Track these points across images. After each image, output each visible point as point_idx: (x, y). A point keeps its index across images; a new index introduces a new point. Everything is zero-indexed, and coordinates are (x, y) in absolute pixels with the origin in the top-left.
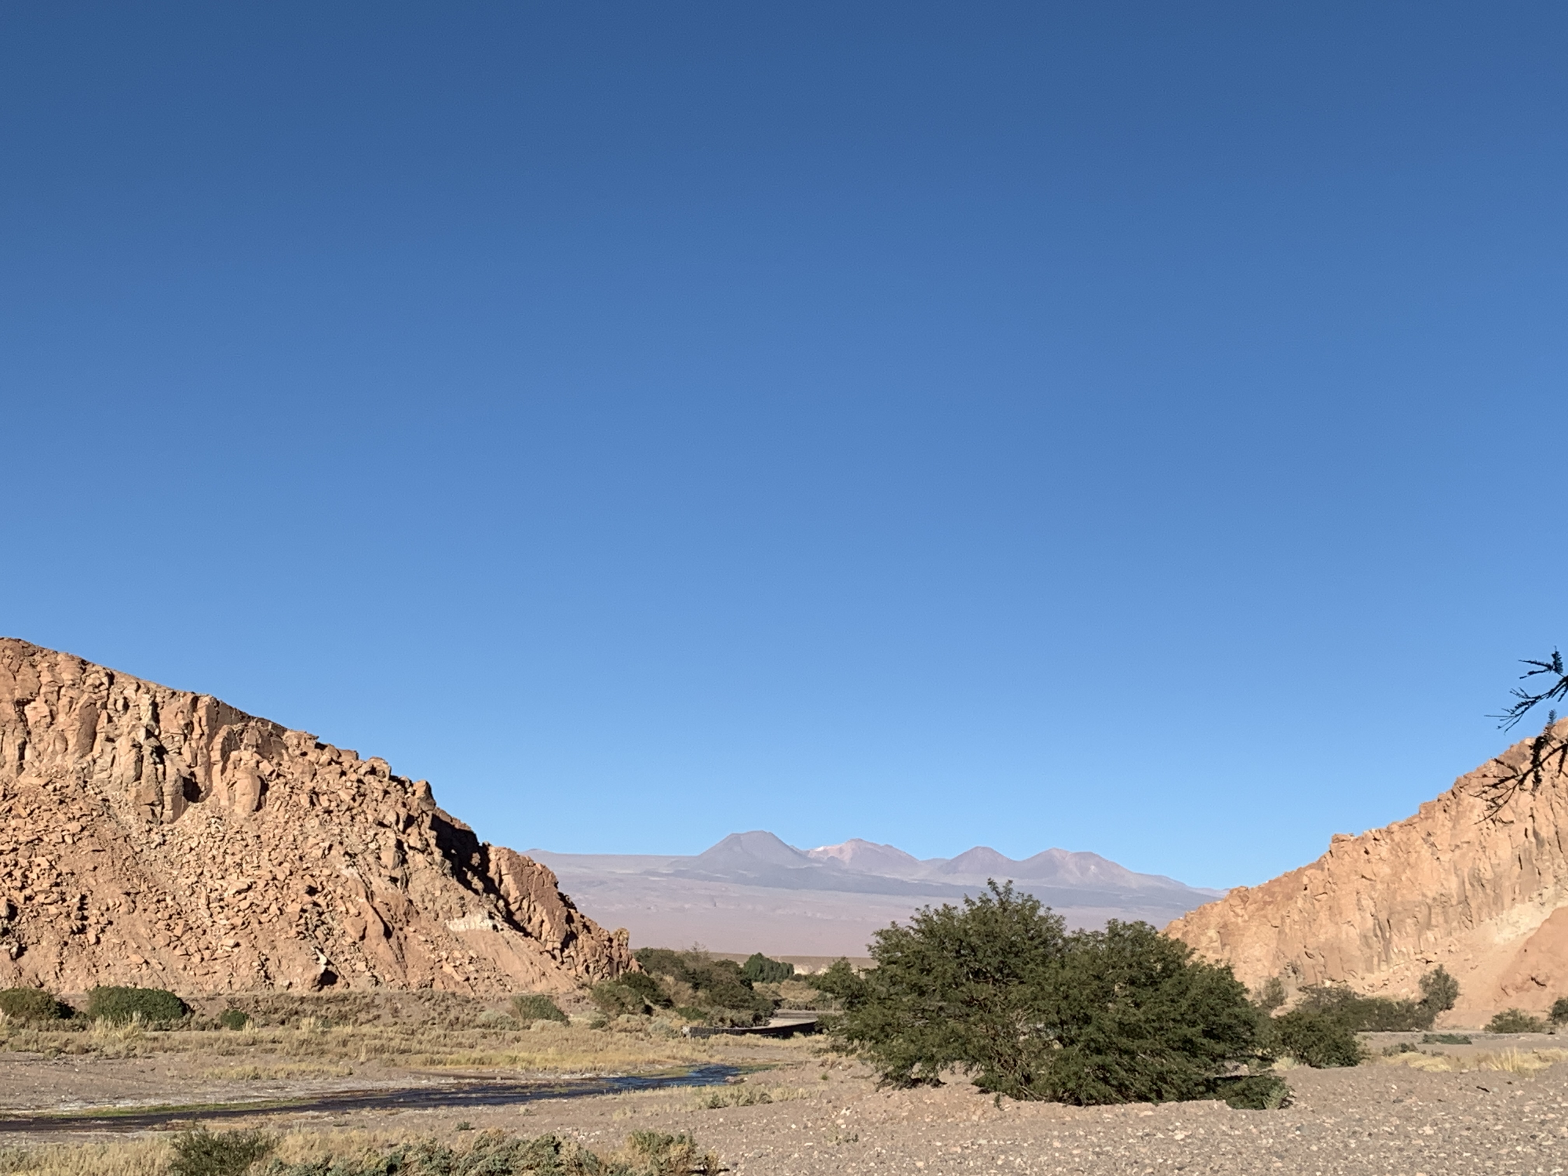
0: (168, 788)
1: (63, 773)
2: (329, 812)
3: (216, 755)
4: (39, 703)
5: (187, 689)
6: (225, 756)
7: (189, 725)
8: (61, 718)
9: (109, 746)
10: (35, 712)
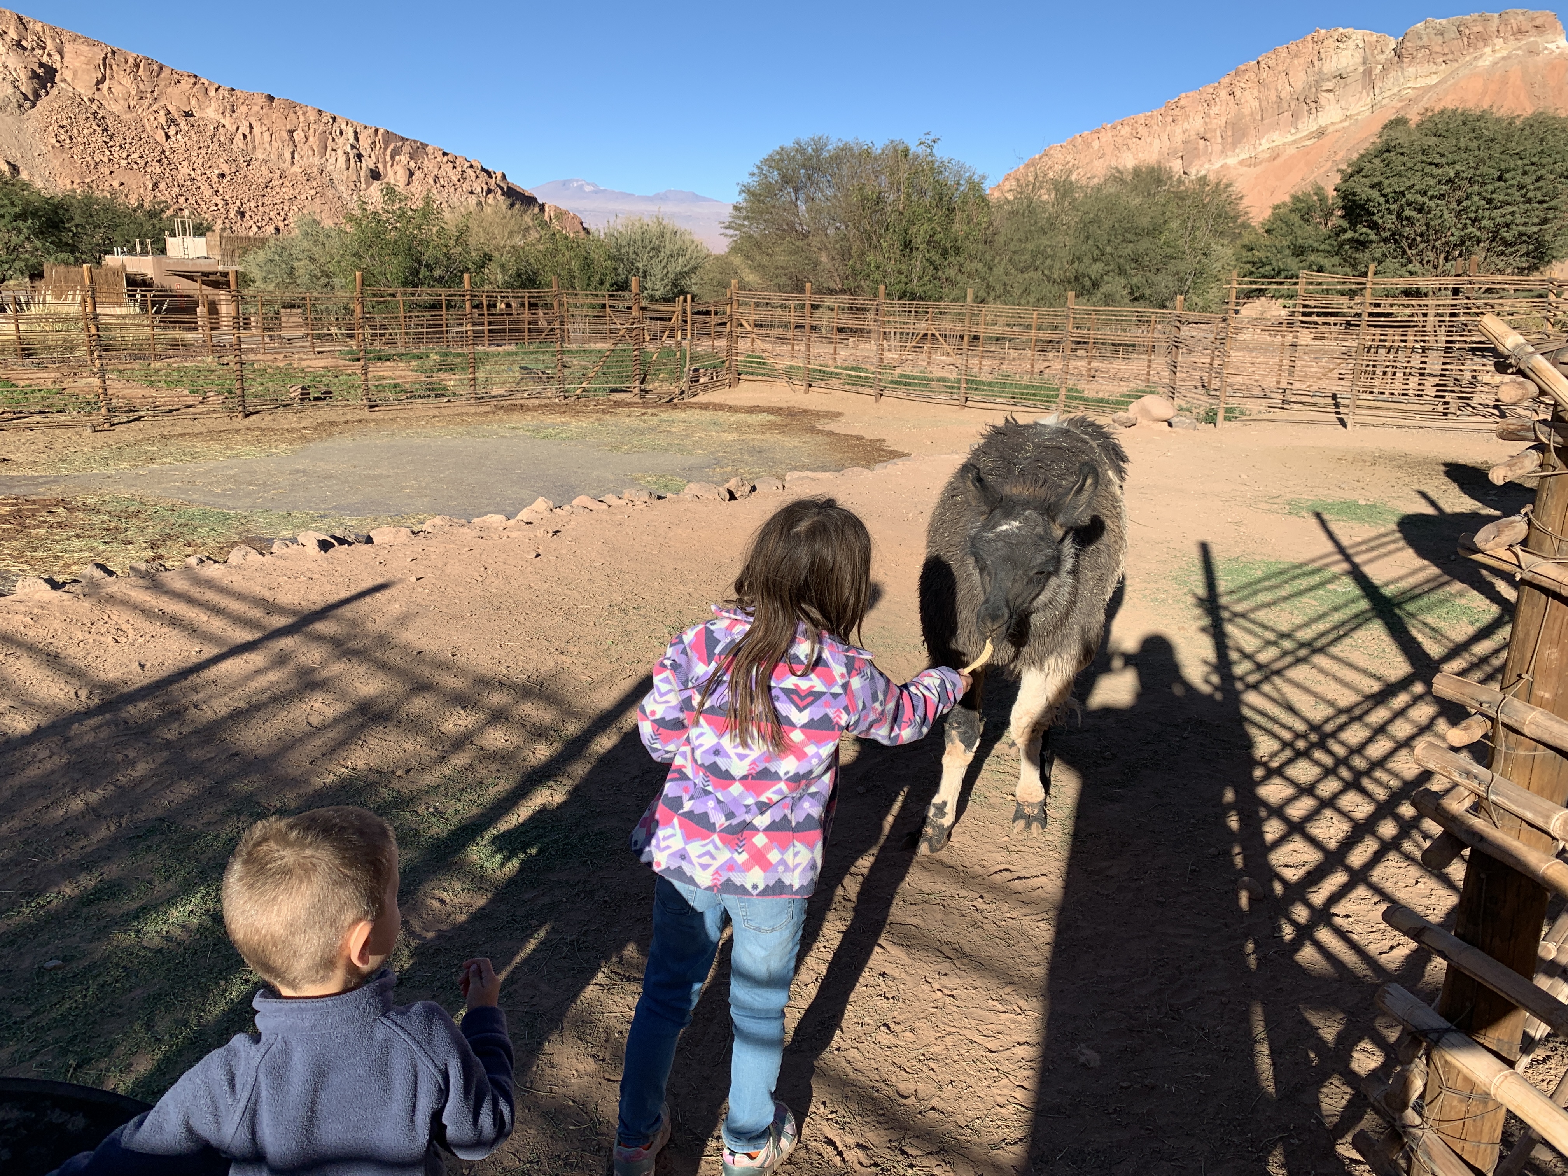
0: (362, 174)
1: (312, 166)
2: (443, 187)
3: (388, 158)
4: (299, 131)
5: (372, 126)
6: (393, 158)
7: (374, 143)
8: (311, 139)
9: (333, 153)
10: (298, 135)
